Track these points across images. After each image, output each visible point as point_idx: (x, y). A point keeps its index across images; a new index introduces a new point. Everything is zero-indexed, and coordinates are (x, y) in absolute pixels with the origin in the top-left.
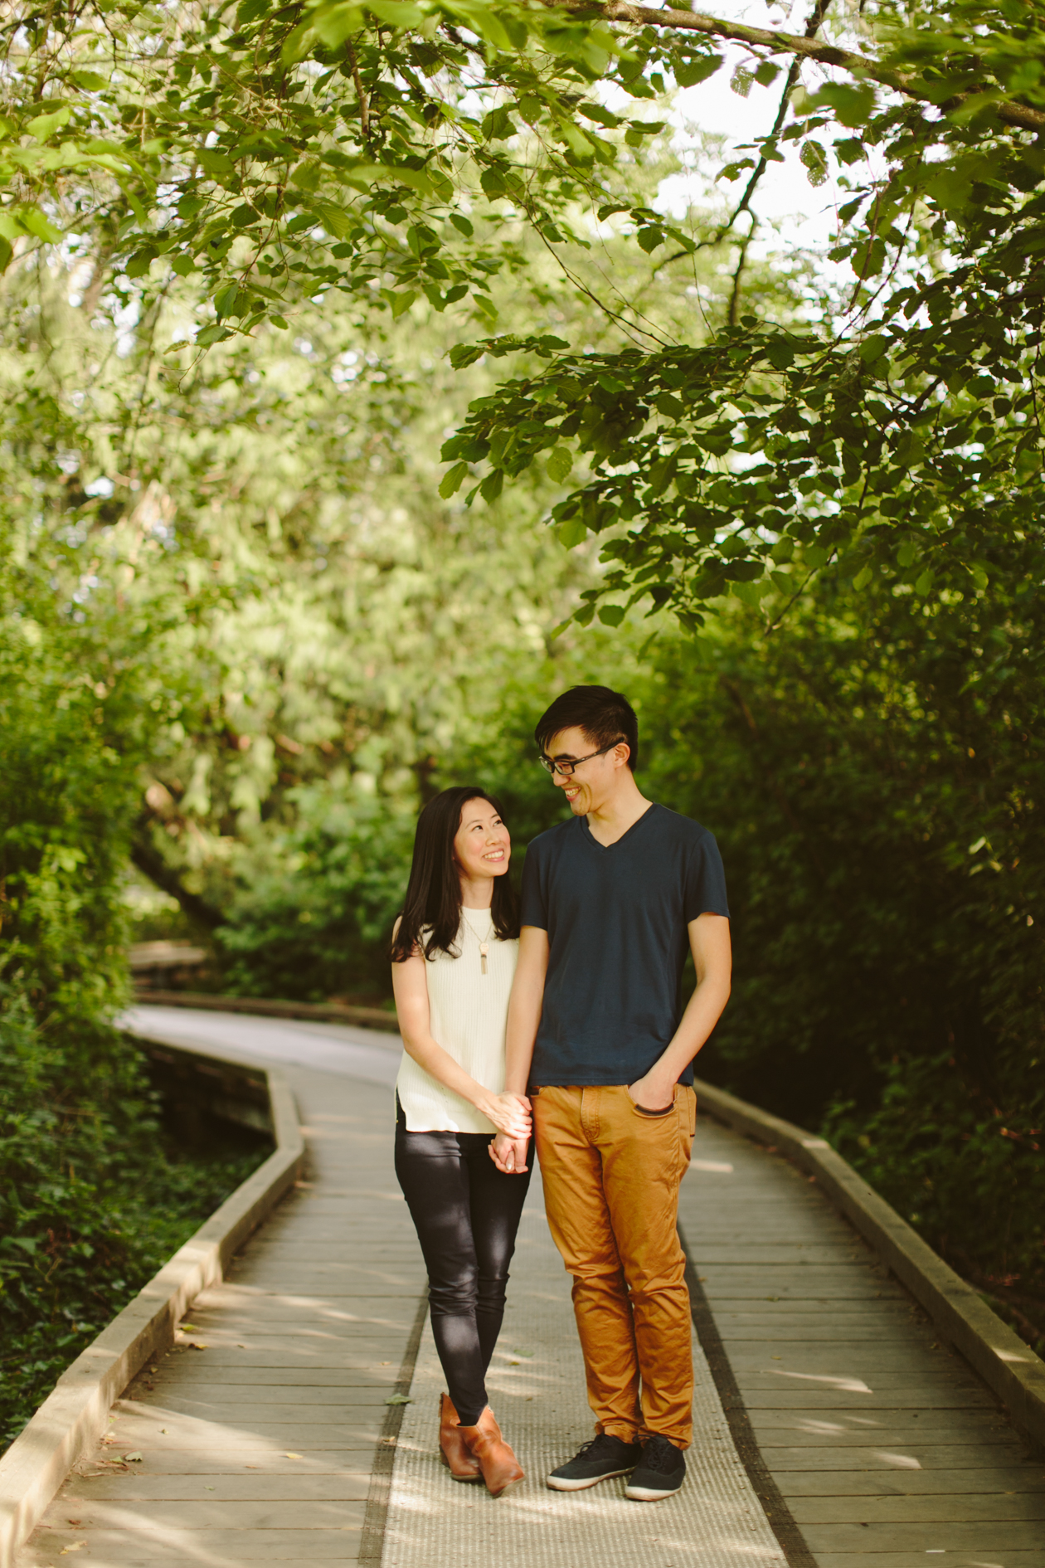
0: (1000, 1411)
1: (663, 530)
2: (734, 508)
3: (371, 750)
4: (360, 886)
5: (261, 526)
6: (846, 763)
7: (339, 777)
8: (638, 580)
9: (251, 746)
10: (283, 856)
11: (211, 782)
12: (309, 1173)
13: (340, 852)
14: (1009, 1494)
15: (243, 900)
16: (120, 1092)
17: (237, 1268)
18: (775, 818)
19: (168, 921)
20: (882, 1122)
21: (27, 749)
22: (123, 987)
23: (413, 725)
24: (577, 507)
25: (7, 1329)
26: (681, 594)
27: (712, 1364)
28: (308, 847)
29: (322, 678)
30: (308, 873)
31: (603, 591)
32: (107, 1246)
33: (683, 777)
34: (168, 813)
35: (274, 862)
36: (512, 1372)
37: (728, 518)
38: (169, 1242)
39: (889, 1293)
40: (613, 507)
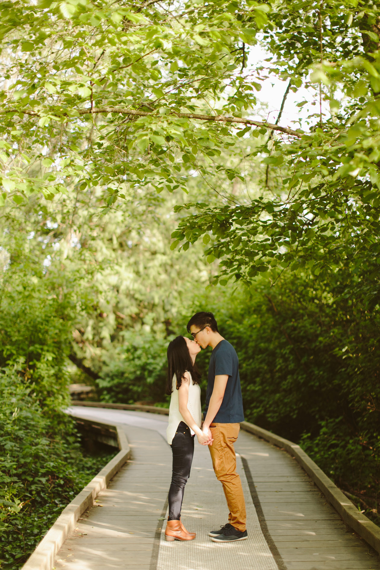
0: (342, 520)
1: (238, 257)
2: (259, 251)
3: (149, 318)
4: (146, 364)
5: (111, 240)
6: (306, 322)
7: (138, 327)
8: (231, 272)
9: (107, 316)
10: (119, 354)
11: (94, 328)
12: (132, 458)
13: (139, 352)
14: (340, 541)
15: (105, 369)
16: (67, 434)
17: (111, 485)
18: (283, 340)
19: (77, 377)
20: (319, 440)
21: (36, 319)
22: (68, 399)
23: (164, 309)
24: (212, 251)
25: (37, 506)
26: (244, 276)
27: (257, 509)
28: (128, 351)
29: (132, 292)
30: (128, 360)
31: (220, 276)
32: (68, 481)
33: (254, 326)
34: (79, 339)
35: (116, 356)
36: (196, 512)
37: (258, 254)
38: (86, 481)
39: (314, 490)
40: (223, 251)
